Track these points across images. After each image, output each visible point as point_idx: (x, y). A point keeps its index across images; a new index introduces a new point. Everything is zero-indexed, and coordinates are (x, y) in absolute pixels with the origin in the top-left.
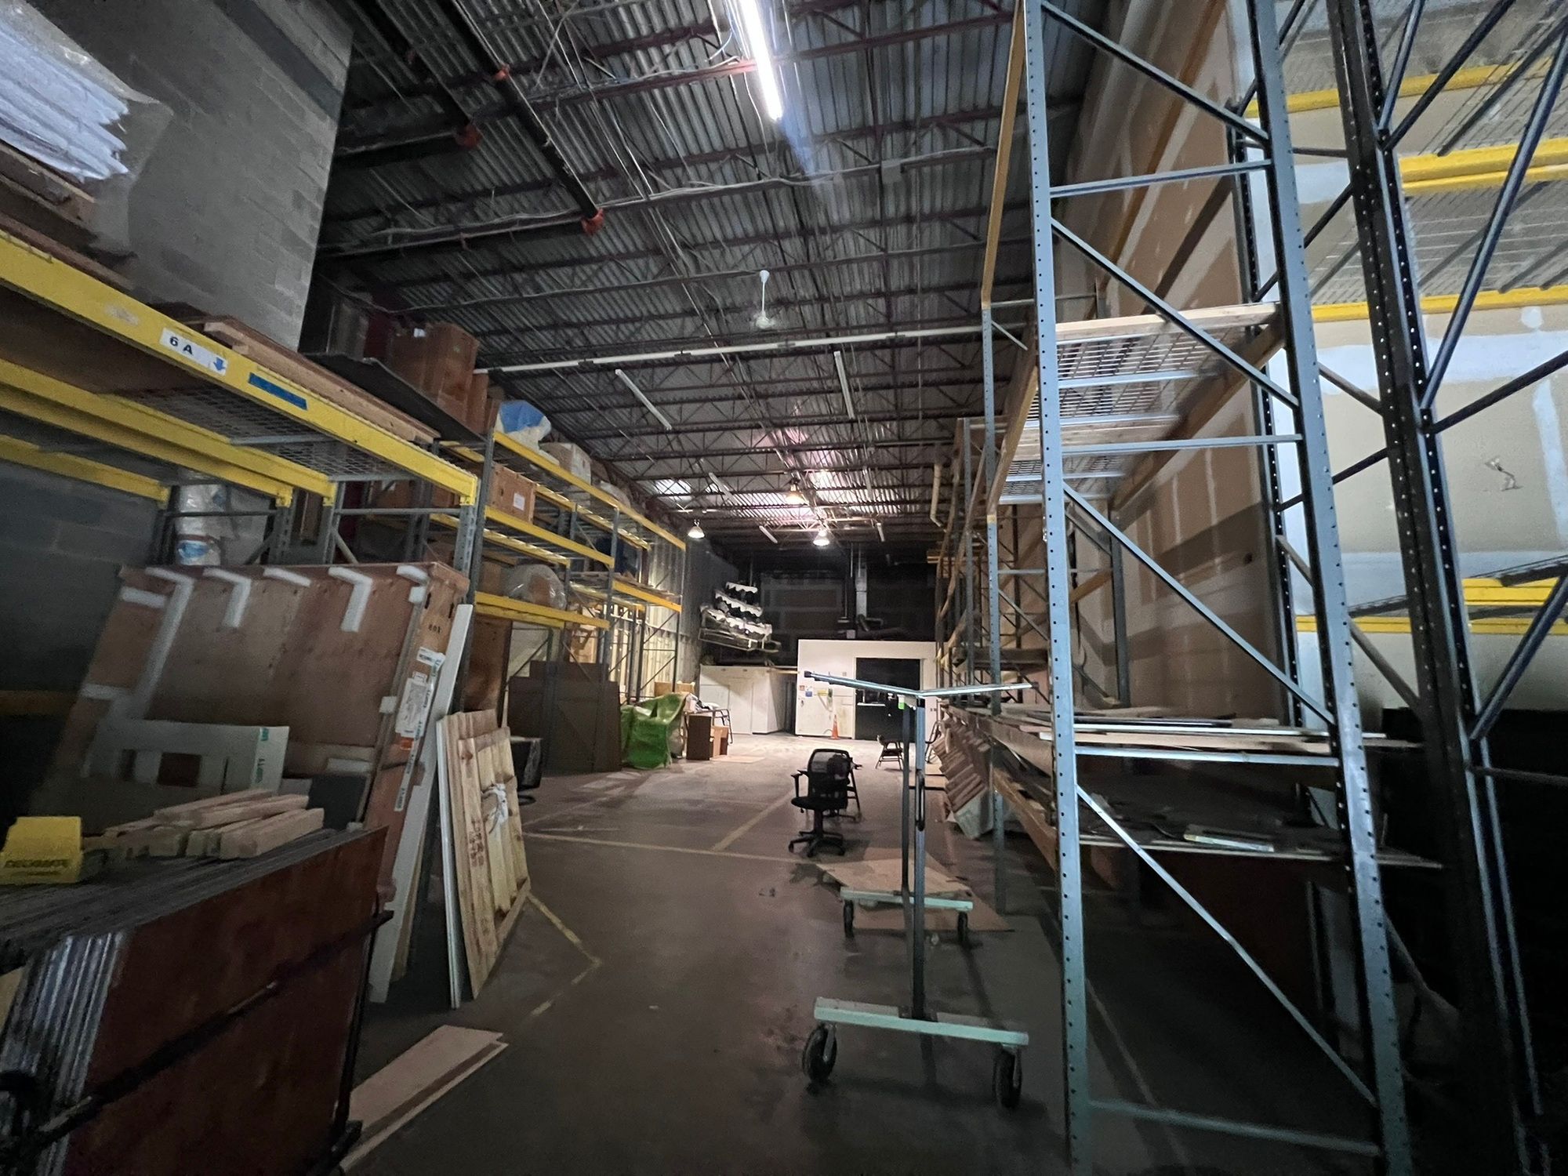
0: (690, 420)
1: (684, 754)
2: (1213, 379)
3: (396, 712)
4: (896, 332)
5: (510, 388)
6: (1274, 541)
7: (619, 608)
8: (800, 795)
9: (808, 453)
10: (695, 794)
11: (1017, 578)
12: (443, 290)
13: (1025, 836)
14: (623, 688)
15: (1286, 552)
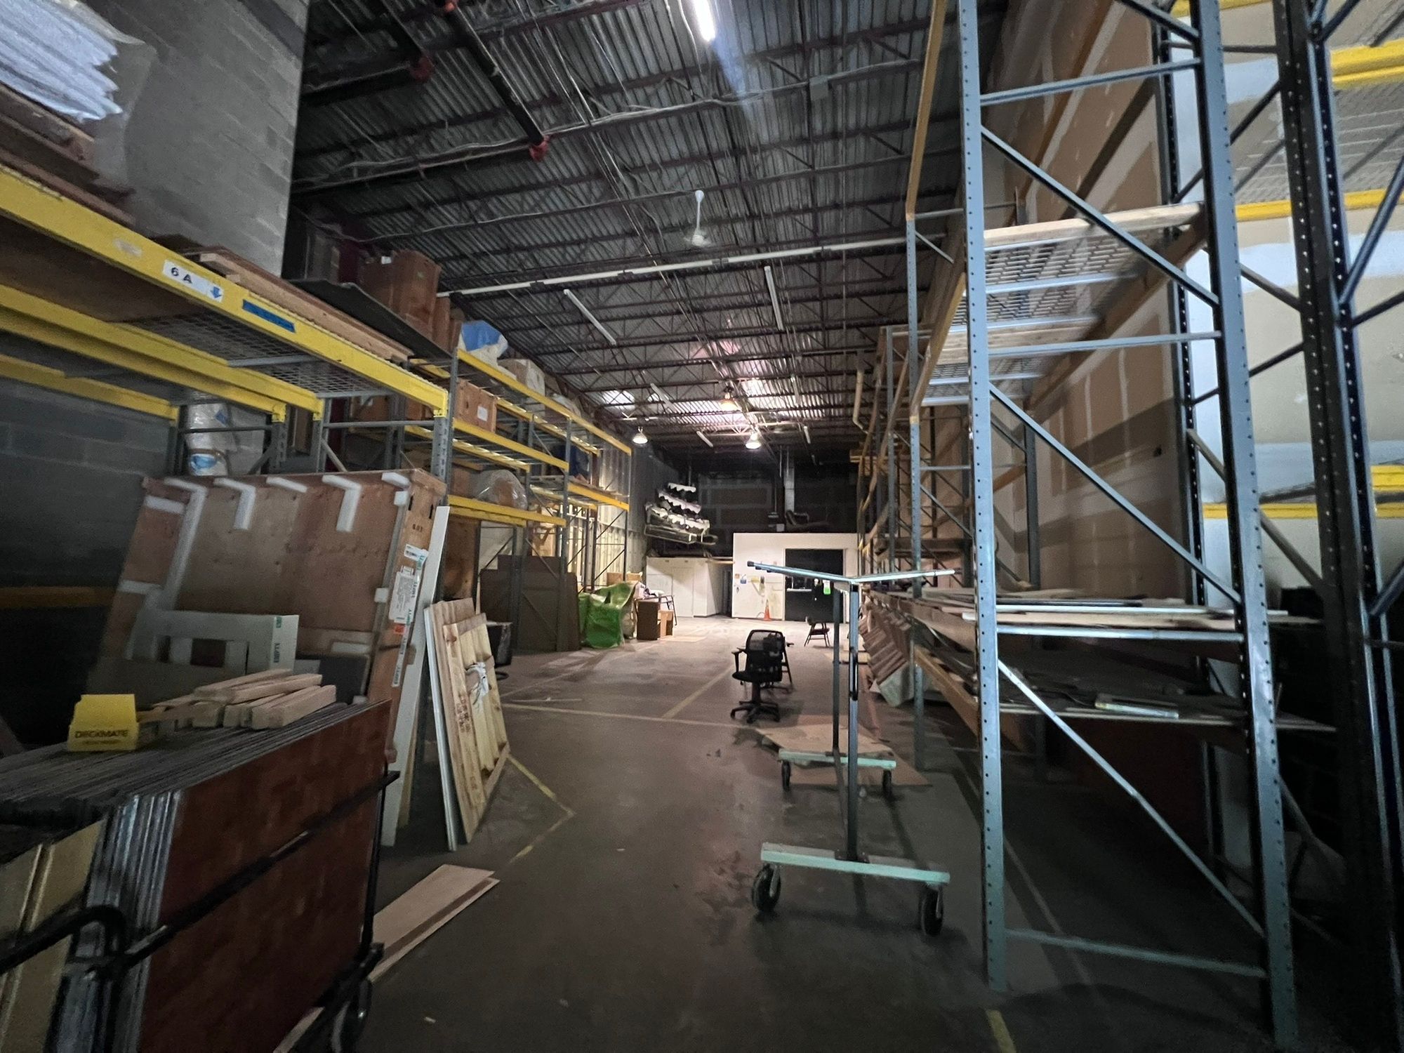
0: (633, 336)
1: (635, 635)
2: (1133, 280)
3: (389, 601)
4: (822, 245)
5: (468, 308)
6: (1184, 436)
7: (574, 508)
8: (740, 670)
9: (741, 363)
10: (646, 670)
11: (934, 473)
12: (404, 219)
13: (946, 705)
14: (579, 578)
15: (1195, 443)
